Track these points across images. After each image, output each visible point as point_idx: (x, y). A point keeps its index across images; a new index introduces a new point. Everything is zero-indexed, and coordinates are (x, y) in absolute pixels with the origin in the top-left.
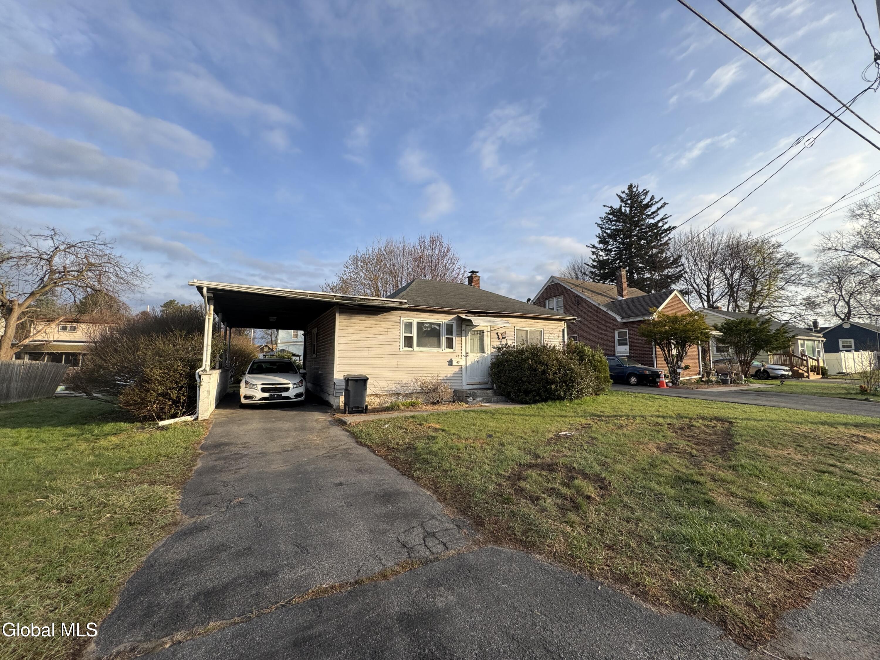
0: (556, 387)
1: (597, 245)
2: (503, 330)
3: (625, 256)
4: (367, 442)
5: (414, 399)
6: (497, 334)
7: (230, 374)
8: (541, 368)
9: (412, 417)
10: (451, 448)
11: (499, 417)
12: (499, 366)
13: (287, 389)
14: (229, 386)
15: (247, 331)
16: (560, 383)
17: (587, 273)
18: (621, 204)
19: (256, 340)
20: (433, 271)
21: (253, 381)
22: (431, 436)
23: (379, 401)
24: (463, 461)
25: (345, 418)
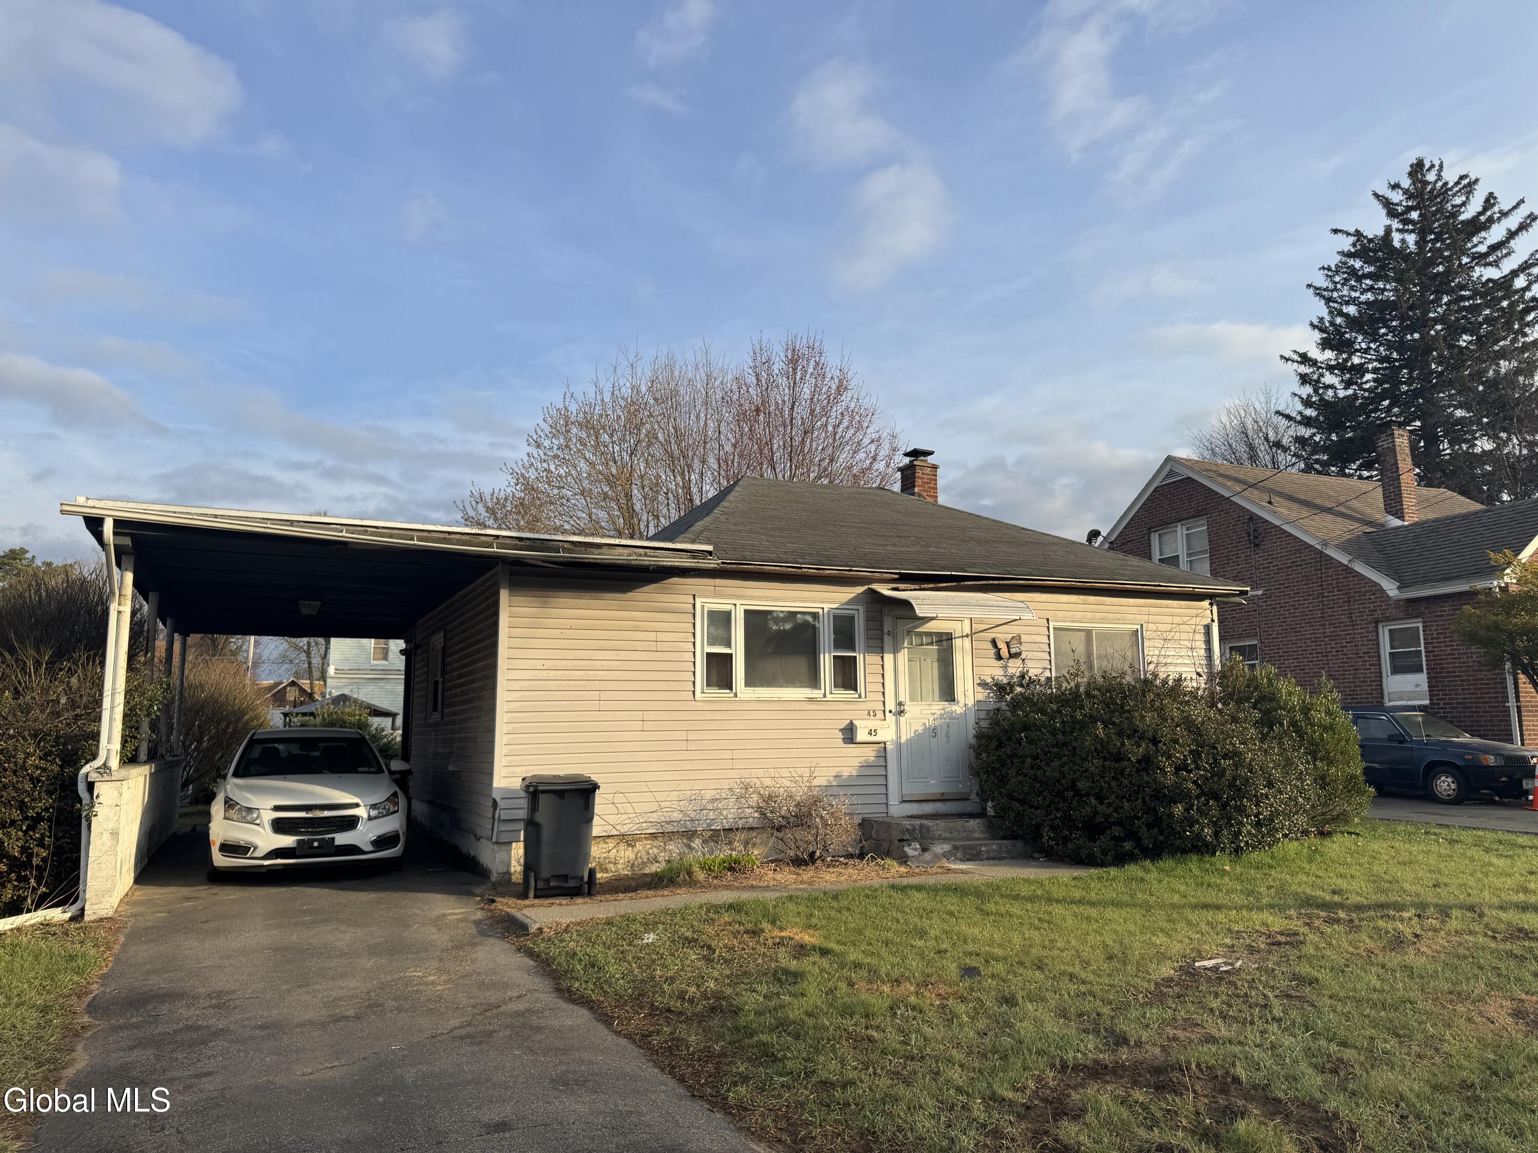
0: (1187, 810)
1: (1315, 353)
2: (1013, 630)
3: (1409, 385)
4: (589, 990)
5: (736, 851)
6: (994, 642)
7: (181, 774)
8: (1135, 751)
9: (731, 907)
10: (847, 1011)
11: (1002, 909)
12: (1000, 745)
13: (351, 823)
14: (179, 811)
15: (235, 641)
16: (1198, 797)
17: (1285, 441)
18: (1388, 222)
19: (265, 666)
20: (794, 452)
21: (247, 799)
22: (786, 972)
23: (632, 856)
24: (884, 1052)
25: (525, 911)
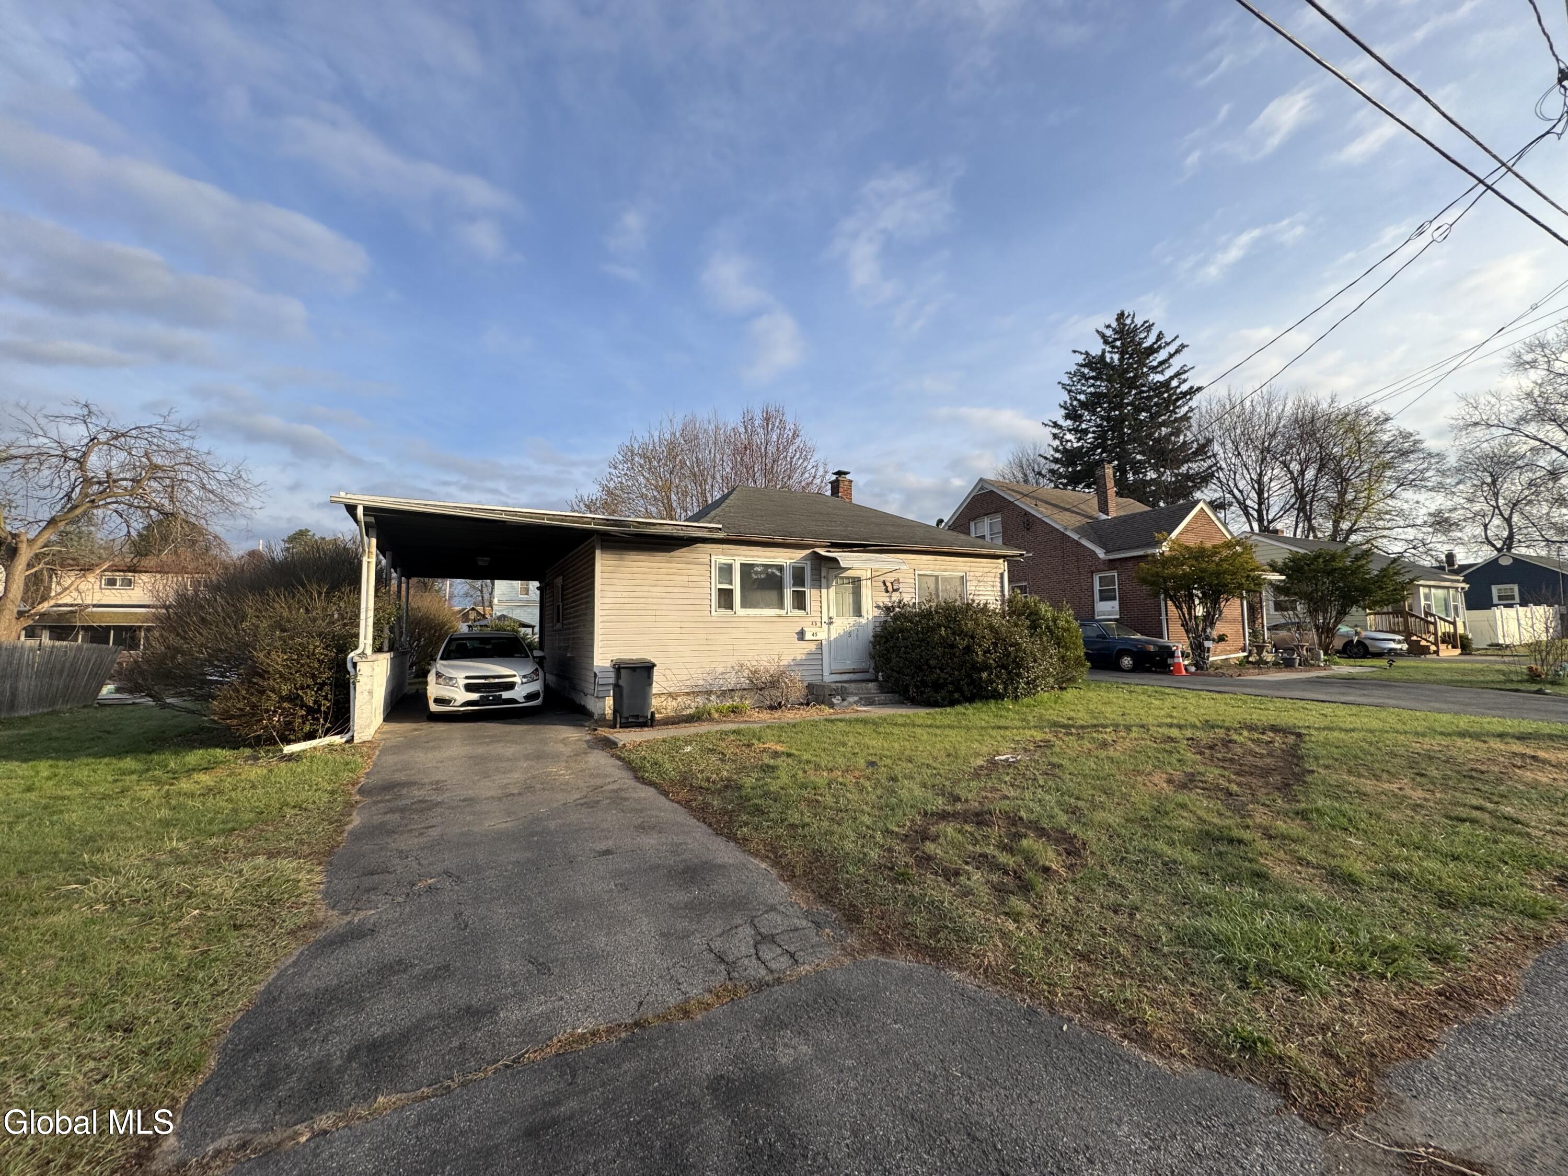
0: (989, 675)
1: (1061, 422)
2: (895, 575)
3: (1112, 440)
4: (655, 778)
5: (737, 701)
6: (884, 583)
7: (409, 660)
8: (962, 643)
9: (734, 732)
10: (804, 786)
11: (888, 731)
12: (887, 641)
13: (511, 686)
14: (408, 681)
15: (438, 583)
16: (995, 668)
17: (1044, 472)
18: (1104, 347)
19: (455, 599)
20: (768, 472)
21: (449, 673)
22: (768, 766)
23: (676, 705)
24: (825, 808)
25: (615, 735)
